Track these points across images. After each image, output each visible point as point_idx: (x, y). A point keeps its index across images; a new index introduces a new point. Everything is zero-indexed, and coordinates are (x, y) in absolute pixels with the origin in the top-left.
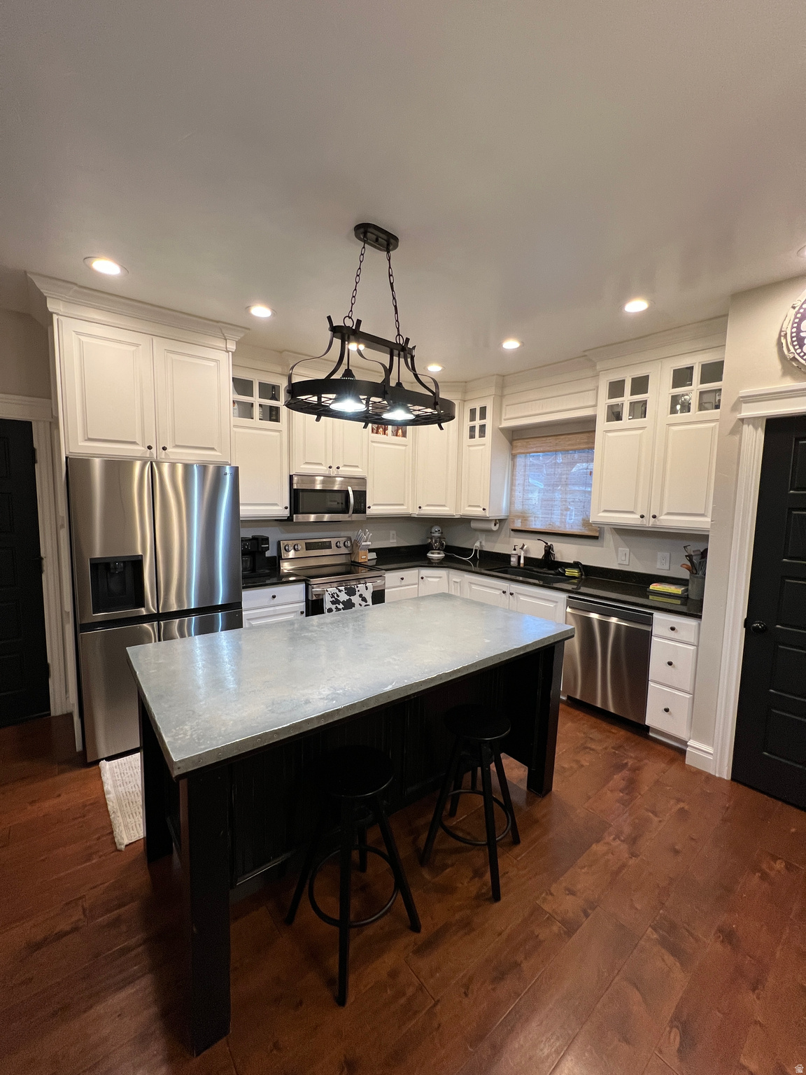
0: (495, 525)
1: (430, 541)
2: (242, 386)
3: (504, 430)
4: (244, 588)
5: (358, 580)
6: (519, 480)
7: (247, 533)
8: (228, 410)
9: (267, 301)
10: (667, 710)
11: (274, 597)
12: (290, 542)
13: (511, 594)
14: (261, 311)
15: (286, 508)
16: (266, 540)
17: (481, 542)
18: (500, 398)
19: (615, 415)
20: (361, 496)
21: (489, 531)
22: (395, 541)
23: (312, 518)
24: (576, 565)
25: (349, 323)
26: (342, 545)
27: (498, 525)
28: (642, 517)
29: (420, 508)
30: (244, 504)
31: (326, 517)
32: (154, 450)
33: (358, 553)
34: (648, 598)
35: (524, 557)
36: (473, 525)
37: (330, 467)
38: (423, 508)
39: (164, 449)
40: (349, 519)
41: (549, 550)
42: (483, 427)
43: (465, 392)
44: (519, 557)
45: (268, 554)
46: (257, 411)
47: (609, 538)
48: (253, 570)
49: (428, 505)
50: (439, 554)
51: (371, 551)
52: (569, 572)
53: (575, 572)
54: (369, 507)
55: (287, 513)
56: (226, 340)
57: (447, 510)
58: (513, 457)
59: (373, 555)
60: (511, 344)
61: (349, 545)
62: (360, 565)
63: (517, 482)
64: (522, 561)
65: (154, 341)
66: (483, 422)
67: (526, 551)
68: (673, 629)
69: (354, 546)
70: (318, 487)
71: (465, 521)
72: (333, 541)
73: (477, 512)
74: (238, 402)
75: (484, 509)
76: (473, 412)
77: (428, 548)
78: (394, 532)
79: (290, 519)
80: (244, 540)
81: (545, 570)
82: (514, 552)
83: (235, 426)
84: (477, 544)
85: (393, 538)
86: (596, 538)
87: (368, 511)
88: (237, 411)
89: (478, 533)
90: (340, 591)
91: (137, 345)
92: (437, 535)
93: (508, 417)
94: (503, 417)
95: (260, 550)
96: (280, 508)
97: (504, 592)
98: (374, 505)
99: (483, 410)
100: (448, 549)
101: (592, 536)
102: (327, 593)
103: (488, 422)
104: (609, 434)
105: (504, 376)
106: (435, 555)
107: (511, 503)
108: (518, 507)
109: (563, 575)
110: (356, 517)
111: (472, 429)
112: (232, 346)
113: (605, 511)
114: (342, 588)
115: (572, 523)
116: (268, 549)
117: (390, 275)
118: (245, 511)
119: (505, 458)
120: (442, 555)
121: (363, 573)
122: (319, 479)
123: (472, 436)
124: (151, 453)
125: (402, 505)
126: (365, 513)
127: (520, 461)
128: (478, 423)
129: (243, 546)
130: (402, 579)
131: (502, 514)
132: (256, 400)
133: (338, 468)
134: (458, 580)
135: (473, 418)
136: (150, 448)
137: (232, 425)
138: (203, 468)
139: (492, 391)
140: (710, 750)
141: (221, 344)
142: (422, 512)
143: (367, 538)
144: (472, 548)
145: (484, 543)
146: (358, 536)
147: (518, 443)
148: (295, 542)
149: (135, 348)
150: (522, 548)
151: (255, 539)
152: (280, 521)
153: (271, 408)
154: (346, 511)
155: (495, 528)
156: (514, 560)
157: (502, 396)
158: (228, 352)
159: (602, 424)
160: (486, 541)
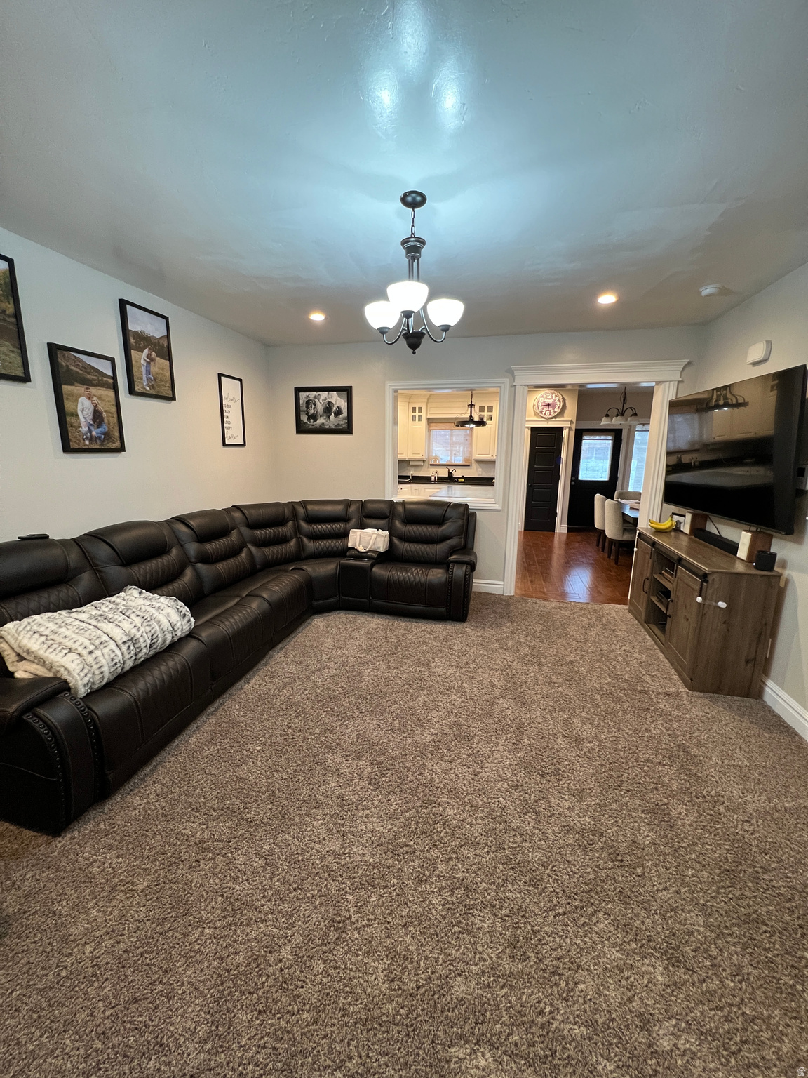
3: (428, 419)
21: (421, 466)
24: (463, 477)
27: (422, 462)
28: (492, 456)
35: (438, 476)
36: (411, 463)
41: (450, 474)
42: (420, 417)
43: (410, 399)
44: (435, 476)
47: (474, 465)
52: (460, 480)
53: (463, 480)
58: (430, 431)
64: (437, 478)
66: (420, 414)
67: (440, 474)
73: (417, 457)
76: (414, 408)
81: (448, 480)
82: (432, 474)
84: (413, 473)
86: (469, 465)
89: (413, 467)
93: (431, 413)
94: (429, 413)
99: (420, 408)
101: (467, 465)
103: (423, 414)
107: (428, 452)
108: (432, 454)
111: (414, 417)
113: (478, 455)
115: (459, 460)
119: (427, 431)
123: (414, 420)
127: (433, 432)
128: (417, 414)
131: (423, 457)
135: (414, 412)
144: (409, 475)
147: (431, 425)
150: (436, 473)
156: (433, 478)
157: (431, 403)
160: (417, 471)
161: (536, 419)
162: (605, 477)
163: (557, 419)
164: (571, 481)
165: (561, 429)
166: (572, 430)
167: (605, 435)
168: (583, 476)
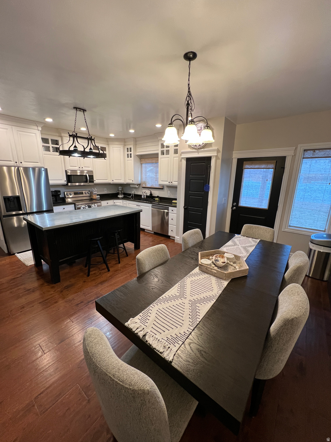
0: (137, 186)
1: (118, 191)
2: (45, 140)
3: (138, 156)
4: (53, 206)
5: (92, 203)
6: (144, 171)
7: (53, 189)
8: (41, 149)
9: (50, 117)
10: (172, 231)
11: (64, 209)
12: (68, 192)
13: (139, 206)
14: (49, 120)
15: (65, 181)
16: (60, 191)
17: (134, 192)
18: (135, 145)
19: (163, 153)
20: (91, 177)
22: (106, 192)
23: (77, 184)
24: (158, 197)
25: (74, 133)
26: (87, 193)
27: (138, 186)
28: (169, 182)
29: (113, 180)
30: (50, 180)
31: (82, 184)
32: (18, 163)
33: (93, 196)
34: (172, 204)
35: (146, 196)
36: (131, 186)
37: (79, 168)
38: (114, 181)
39: (21, 163)
40: (88, 184)
41: (151, 194)
43: (125, 142)
44: (144, 195)
45: (61, 196)
46: (51, 149)
48: (56, 201)
49: (115, 180)
50: (121, 195)
51: (97, 195)
53: (157, 199)
54: (95, 181)
55: (66, 183)
56: (38, 126)
57: (122, 181)
58: (141, 164)
59: (99, 196)
60: (132, 131)
61: (89, 193)
62: (94, 199)
63: (143, 172)
64: (145, 197)
65: (13, 127)
66: (131, 153)
67: (146, 194)
68: (172, 211)
69: (91, 193)
70: (79, 174)
71: (128, 185)
72: (84, 192)
73: (130, 182)
74: (44, 146)
75: (133, 181)
76: (128, 149)
77: (118, 194)
78: (106, 189)
79: (67, 185)
80: (52, 192)
81: (151, 199)
82: (143, 194)
83: (44, 154)
84: (133, 192)
85: (106, 191)
86: (163, 189)
87: (95, 182)
88: (44, 149)
89: (133, 189)
90: (86, 207)
91: (7, 129)
92: (120, 189)
93: (138, 151)
94: (137, 151)
95: (58, 194)
96: (63, 181)
97: (137, 205)
98: (97, 180)
99: (130, 148)
100: (124, 194)
101: (161, 188)
102: (82, 207)
103: (132, 153)
104: (162, 159)
105: (136, 138)
106: (120, 196)
107: (141, 179)
108: (144, 180)
109: (155, 200)
110: (91, 184)
111: (128, 154)
112: (40, 129)
113: (162, 181)
114: (87, 206)
116: (60, 194)
117: (85, 119)
118: (51, 182)
119: (139, 164)
120: (123, 196)
121: (94, 201)
122: (78, 171)
123: (128, 157)
124: (17, 164)
125: (107, 180)
126: (94, 182)
127: (144, 165)
129: (52, 193)
130: (108, 203)
131: (139, 182)
132: (50, 145)
133: (82, 168)
134: (125, 203)
135: (128, 151)
136: (16, 162)
137: (43, 154)
138: (34, 169)
139: (132, 143)
140: (179, 238)
141: (36, 128)
142: (114, 182)
143: (95, 191)
144: (131, 193)
145: (135, 192)
146: (92, 190)
148: (70, 192)
149: (6, 130)
150: (145, 193)
151: (55, 191)
152: (63, 185)
153: (56, 148)
154: (86, 182)
155: (137, 187)
157: (136, 144)
158: (39, 130)
159: (160, 156)
160: (136, 191)
161: (189, 150)
162: (264, 205)
163: (205, 149)
164: (233, 206)
165: (209, 159)
166: (219, 159)
167: (265, 164)
168: (244, 202)
